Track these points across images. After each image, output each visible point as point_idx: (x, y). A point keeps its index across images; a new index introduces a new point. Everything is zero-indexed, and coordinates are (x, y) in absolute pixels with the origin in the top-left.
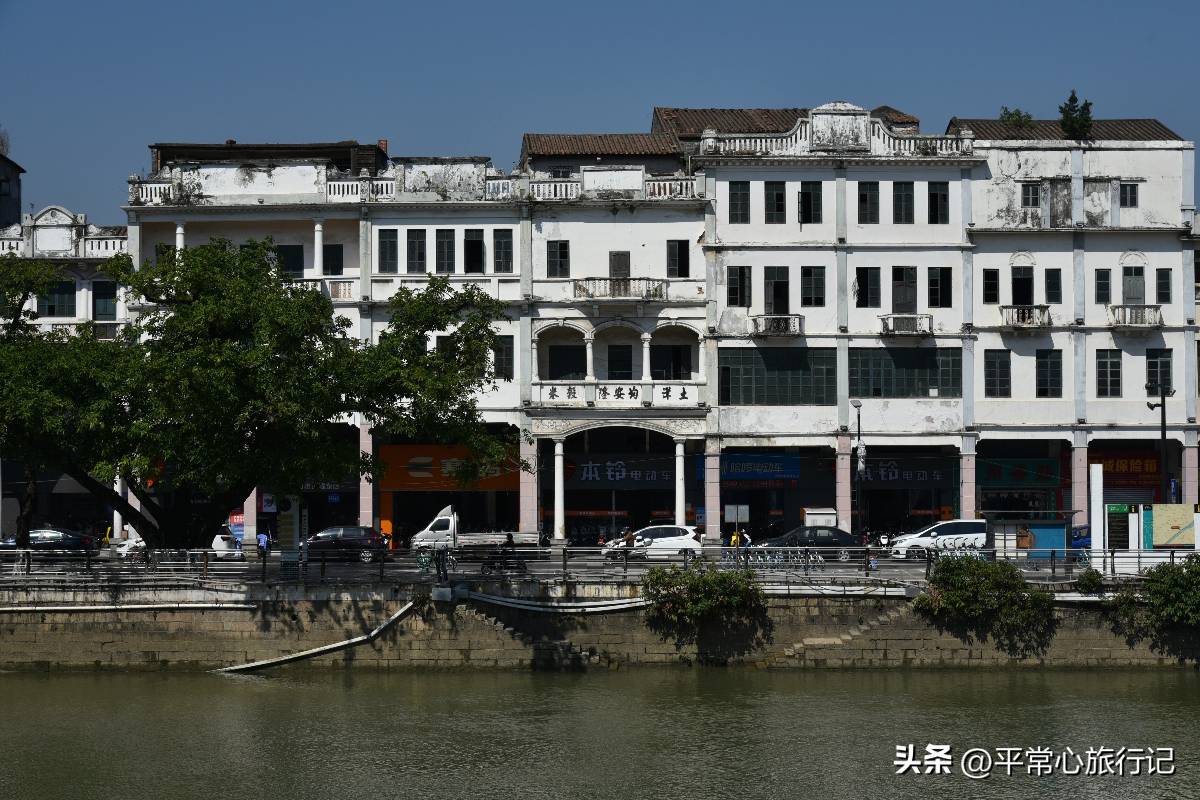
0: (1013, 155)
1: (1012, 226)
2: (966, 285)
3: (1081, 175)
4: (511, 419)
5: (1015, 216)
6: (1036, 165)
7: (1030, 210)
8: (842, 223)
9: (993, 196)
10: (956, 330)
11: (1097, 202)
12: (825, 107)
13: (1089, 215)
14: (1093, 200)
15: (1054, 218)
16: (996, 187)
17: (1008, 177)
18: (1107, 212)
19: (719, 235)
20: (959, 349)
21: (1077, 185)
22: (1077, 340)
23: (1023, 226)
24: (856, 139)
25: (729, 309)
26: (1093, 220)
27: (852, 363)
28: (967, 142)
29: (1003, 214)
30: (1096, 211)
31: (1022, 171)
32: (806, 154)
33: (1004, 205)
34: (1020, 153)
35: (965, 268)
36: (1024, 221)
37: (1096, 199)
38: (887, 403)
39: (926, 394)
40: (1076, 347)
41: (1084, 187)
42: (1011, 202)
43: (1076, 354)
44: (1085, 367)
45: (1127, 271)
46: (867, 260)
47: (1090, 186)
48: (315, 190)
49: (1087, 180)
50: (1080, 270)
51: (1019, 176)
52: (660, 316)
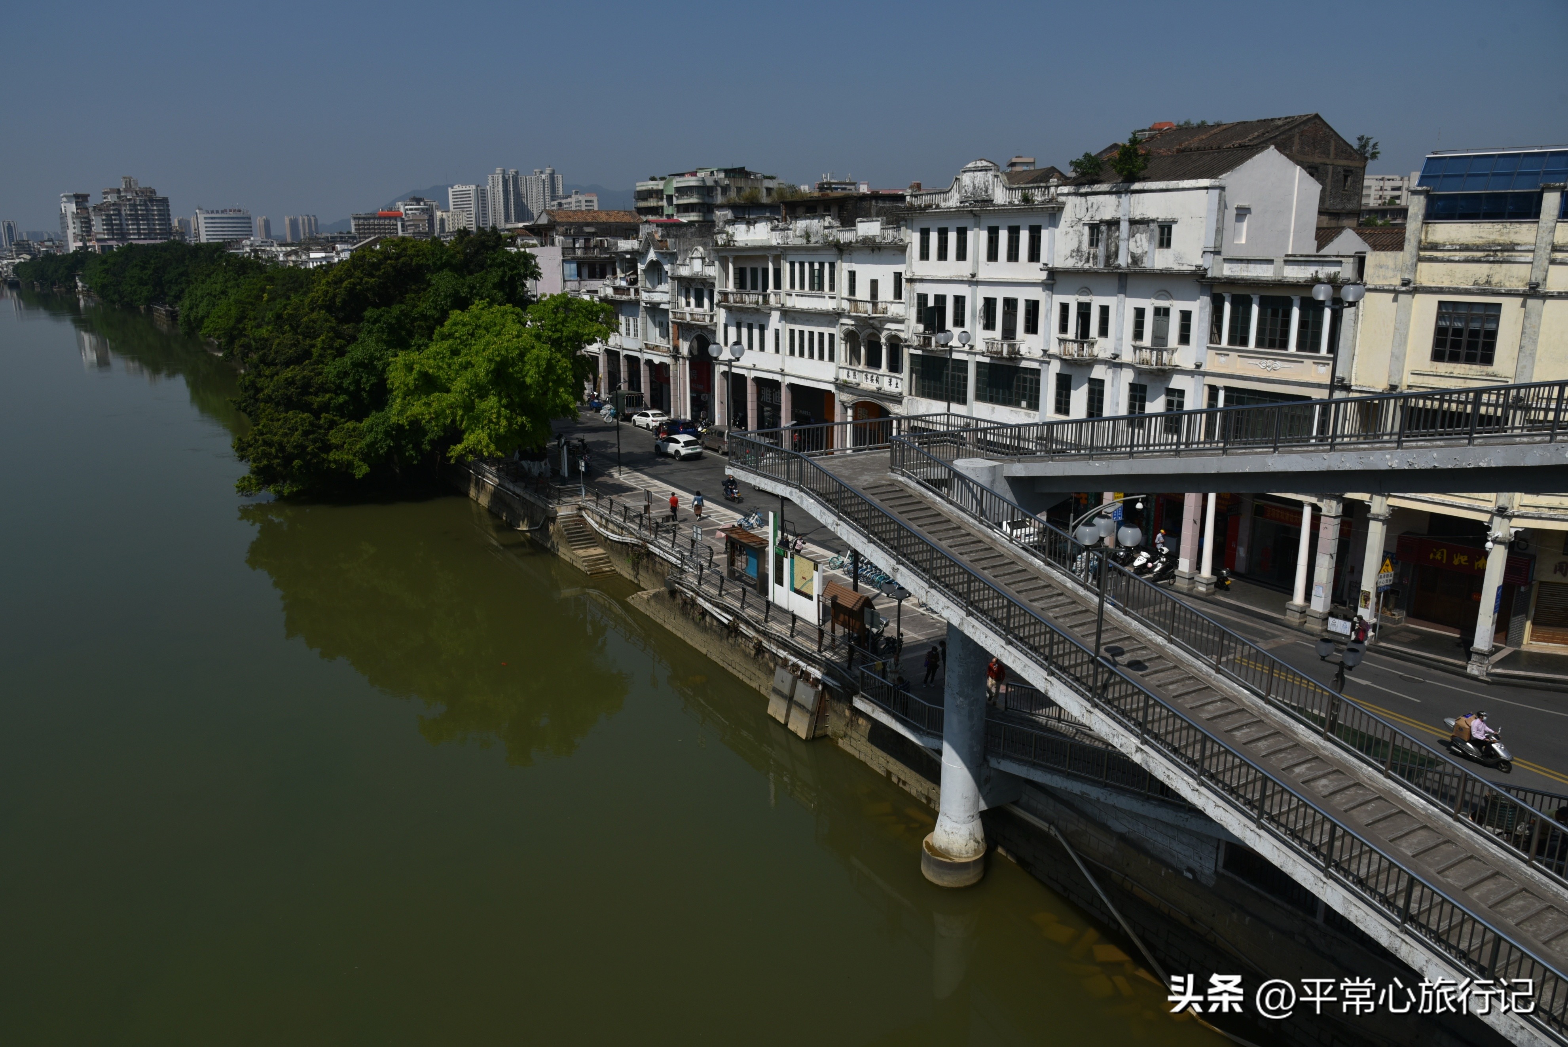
0: (1083, 199)
1: (1079, 265)
2: (1046, 316)
3: (1127, 218)
4: (831, 388)
5: (1082, 256)
6: (1098, 208)
7: (1092, 250)
8: (976, 262)
9: (1069, 236)
10: (1038, 354)
11: (1139, 243)
12: (970, 165)
13: (1133, 256)
14: (1136, 242)
15: (1108, 258)
16: (1071, 230)
17: (1080, 220)
18: (1146, 252)
19: (914, 270)
20: (1039, 370)
21: (1124, 226)
22: (1114, 373)
23: (1086, 266)
24: (986, 191)
25: (917, 325)
26: (1136, 259)
27: (978, 374)
28: (1052, 190)
29: (1074, 254)
30: (1138, 251)
31: (1089, 214)
32: (958, 204)
33: (1075, 247)
34: (1089, 198)
35: (1047, 301)
36: (1088, 261)
37: (1138, 240)
38: (993, 409)
39: (1018, 405)
40: (1113, 379)
41: (1130, 229)
42: (1080, 242)
43: (1113, 385)
44: (1118, 398)
45: (1158, 311)
46: (990, 292)
47: (1134, 227)
48: (765, 237)
49: (1133, 222)
50: (1121, 308)
51: (1087, 220)
52: (886, 327)
